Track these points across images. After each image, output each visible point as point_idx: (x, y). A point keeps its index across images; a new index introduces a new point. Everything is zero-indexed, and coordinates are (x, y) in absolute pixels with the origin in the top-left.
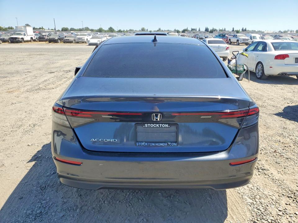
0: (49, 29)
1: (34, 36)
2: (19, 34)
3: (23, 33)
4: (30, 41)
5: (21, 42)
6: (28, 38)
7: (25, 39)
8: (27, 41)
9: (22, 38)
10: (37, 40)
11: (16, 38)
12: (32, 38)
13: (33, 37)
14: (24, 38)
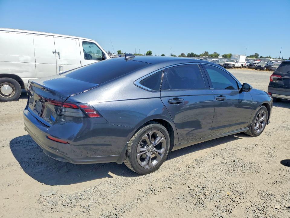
0: (276, 58)
1: (246, 63)
2: (233, 61)
3: (236, 60)
4: (240, 67)
5: (231, 68)
6: (239, 65)
7: (235, 66)
8: (238, 67)
9: (234, 65)
10: (247, 67)
11: (228, 64)
12: (242, 65)
13: (244, 64)
14: (235, 64)
